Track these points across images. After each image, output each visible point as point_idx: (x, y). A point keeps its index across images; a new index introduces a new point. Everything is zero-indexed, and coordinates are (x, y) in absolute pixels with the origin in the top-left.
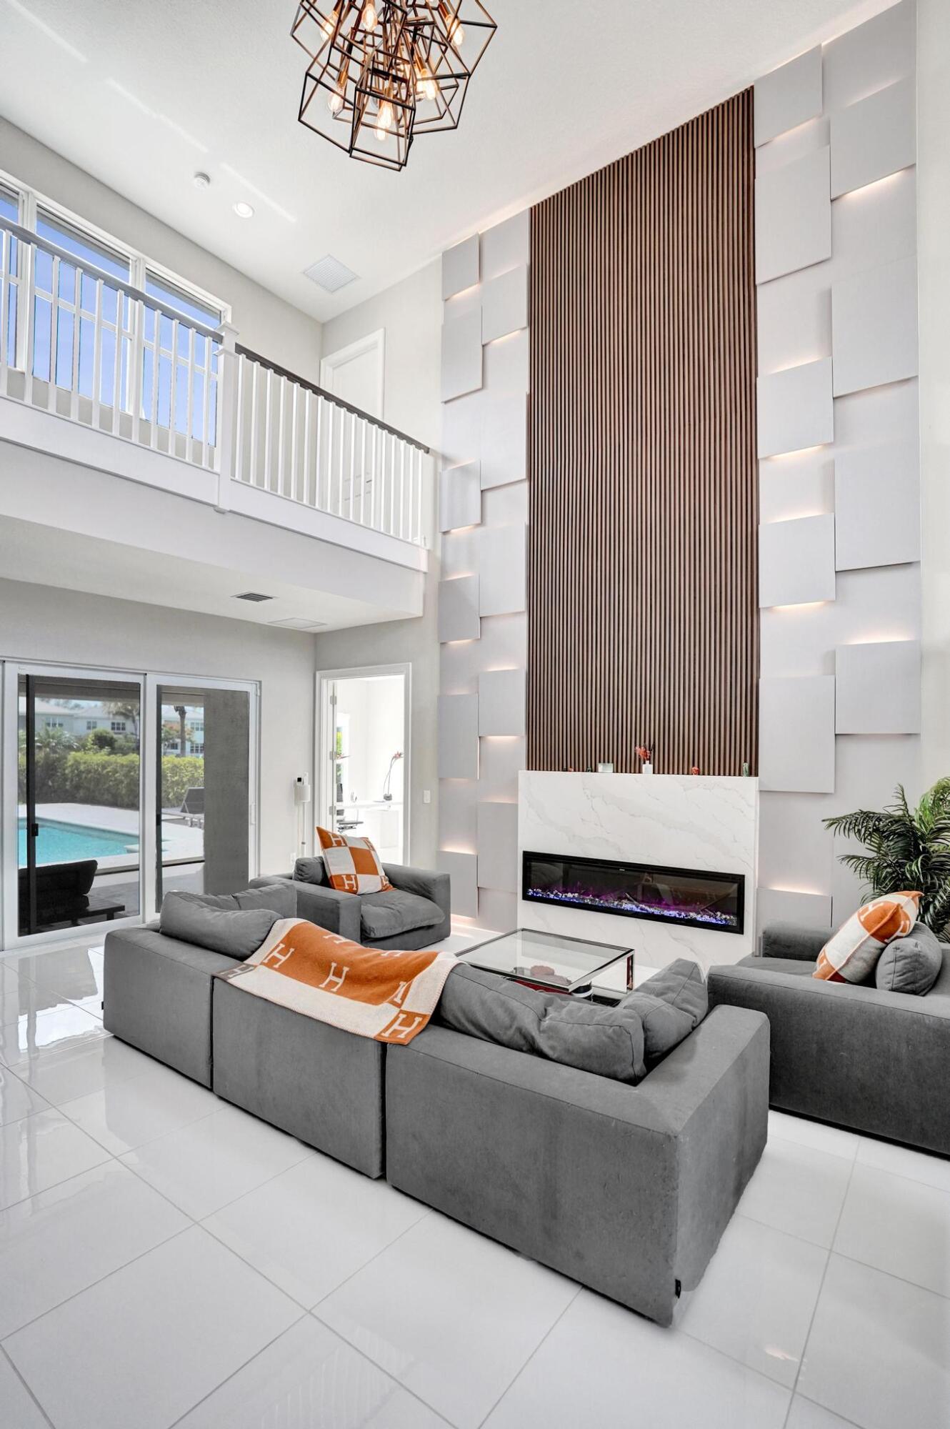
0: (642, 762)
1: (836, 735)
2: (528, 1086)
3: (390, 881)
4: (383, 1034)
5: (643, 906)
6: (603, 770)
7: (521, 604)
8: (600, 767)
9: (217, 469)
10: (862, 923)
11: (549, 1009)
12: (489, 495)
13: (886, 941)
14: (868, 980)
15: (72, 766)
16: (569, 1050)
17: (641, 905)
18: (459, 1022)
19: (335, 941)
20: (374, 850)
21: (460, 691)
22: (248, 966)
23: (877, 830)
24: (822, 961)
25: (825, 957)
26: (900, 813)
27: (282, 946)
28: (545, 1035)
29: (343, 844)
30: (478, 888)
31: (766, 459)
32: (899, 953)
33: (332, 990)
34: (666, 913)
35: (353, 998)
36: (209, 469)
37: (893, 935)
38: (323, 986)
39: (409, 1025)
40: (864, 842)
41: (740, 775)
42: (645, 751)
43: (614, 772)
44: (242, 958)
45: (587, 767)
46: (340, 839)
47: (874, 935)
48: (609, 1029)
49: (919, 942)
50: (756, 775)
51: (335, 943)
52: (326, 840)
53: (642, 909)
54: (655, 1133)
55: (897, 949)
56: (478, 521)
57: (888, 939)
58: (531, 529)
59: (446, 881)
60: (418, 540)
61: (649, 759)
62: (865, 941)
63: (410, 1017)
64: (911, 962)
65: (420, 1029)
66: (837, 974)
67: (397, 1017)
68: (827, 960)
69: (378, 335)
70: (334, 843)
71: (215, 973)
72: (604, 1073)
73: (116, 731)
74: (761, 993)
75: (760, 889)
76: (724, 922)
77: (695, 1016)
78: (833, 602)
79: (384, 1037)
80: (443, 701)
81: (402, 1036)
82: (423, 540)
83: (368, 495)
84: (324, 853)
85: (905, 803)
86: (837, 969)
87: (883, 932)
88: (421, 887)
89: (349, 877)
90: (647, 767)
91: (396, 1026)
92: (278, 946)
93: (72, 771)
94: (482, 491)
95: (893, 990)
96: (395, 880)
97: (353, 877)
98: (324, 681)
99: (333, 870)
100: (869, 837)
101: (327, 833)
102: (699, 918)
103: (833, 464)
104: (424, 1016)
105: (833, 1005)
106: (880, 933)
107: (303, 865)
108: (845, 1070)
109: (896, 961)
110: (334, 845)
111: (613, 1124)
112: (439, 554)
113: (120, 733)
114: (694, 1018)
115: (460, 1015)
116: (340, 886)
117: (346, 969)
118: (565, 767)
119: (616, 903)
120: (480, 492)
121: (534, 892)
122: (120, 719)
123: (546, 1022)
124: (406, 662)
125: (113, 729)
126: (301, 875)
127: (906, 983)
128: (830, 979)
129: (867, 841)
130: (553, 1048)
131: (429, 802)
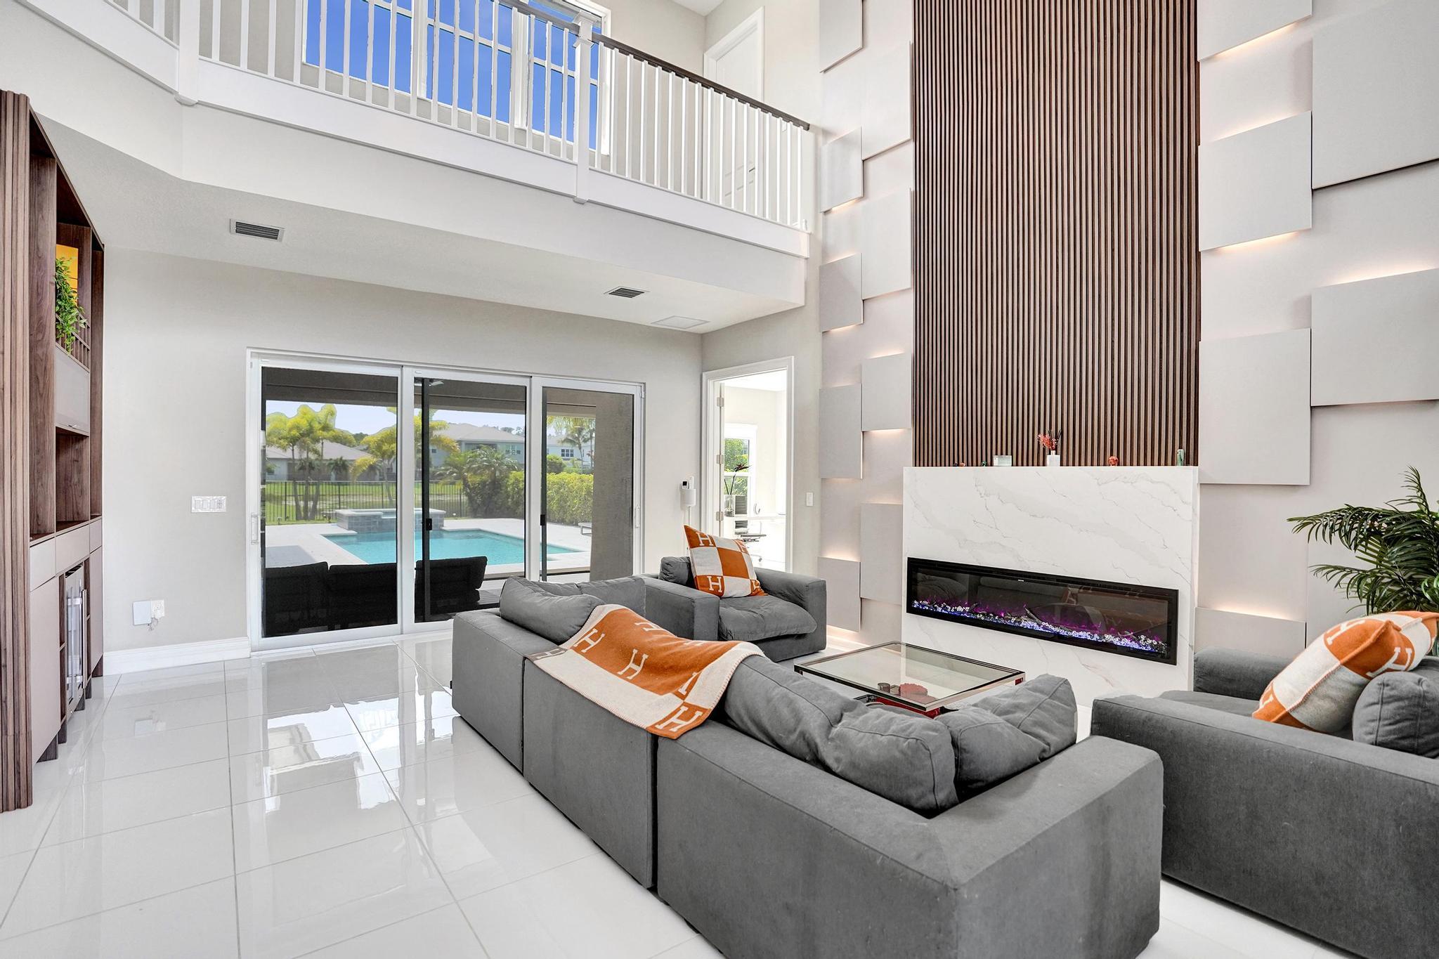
0: (1047, 452)
1: (1311, 407)
2: (790, 800)
3: (762, 586)
4: (657, 726)
5: (1047, 624)
6: (999, 463)
7: (905, 278)
8: (996, 460)
9: (575, 160)
10: (1329, 647)
11: (846, 714)
12: (871, 164)
13: (1369, 674)
14: (1342, 727)
15: (513, 484)
16: (854, 763)
17: (1044, 623)
18: (742, 721)
19: (644, 629)
20: (746, 552)
21: (843, 382)
22: (562, 649)
23: (1377, 533)
24: (1267, 698)
25: (1272, 692)
26: (1415, 508)
27: (595, 631)
28: (833, 744)
29: (711, 544)
30: (861, 598)
31: (1208, 59)
32: (1387, 692)
33: (628, 677)
34: (1075, 634)
35: (643, 687)
36: (567, 160)
37: (1381, 666)
38: (620, 673)
39: (687, 719)
40: (1355, 549)
41: (1173, 464)
42: (1050, 440)
43: (1012, 465)
44: (559, 642)
45: (982, 461)
46: (709, 539)
47: (1346, 664)
48: (904, 742)
49: (1424, 678)
50: (1196, 464)
51: (644, 631)
52: (693, 538)
53: (1044, 628)
54: (928, 880)
55: (1384, 685)
56: (860, 195)
57: (1372, 672)
58: (916, 196)
59: (821, 588)
60: (799, 225)
61: (1056, 449)
62: (1333, 673)
63: (692, 709)
64: (1410, 706)
65: (695, 725)
66: (1287, 715)
67: (678, 710)
68: (1274, 696)
69: (757, 17)
70: (701, 542)
71: (527, 655)
72: (895, 798)
73: (565, 457)
74: (1165, 729)
75: (1199, 610)
76: (1149, 648)
77: (1048, 744)
78: (1309, 230)
79: (659, 729)
80: (824, 395)
81: (674, 730)
82: (804, 224)
83: (752, 184)
84: (691, 553)
85: (1423, 493)
86: (1288, 709)
87: (1364, 661)
88: (793, 593)
89: (714, 578)
90: (1053, 458)
91: (674, 719)
92: (591, 630)
93: (513, 489)
94: (863, 161)
95: (1376, 744)
96: (766, 586)
97: (719, 578)
98: (710, 383)
99: (699, 571)
100: (1364, 543)
101: (694, 532)
102: (1116, 641)
103: (1309, 45)
104: (704, 710)
105: (1271, 754)
106: (1356, 662)
107: (668, 564)
108: (1290, 847)
109: (1383, 702)
110: (702, 544)
111: (878, 862)
112: (820, 236)
113: (569, 459)
114: (1047, 747)
115: (743, 712)
116: (703, 586)
117: (645, 657)
118: (956, 462)
119: (1014, 619)
120: (861, 162)
121: (919, 604)
122: (568, 446)
123: (837, 729)
124: (789, 355)
125: (563, 455)
126: (666, 574)
127: (1400, 735)
128: (1277, 722)
129: (1360, 547)
130: (838, 760)
131: (811, 505)
